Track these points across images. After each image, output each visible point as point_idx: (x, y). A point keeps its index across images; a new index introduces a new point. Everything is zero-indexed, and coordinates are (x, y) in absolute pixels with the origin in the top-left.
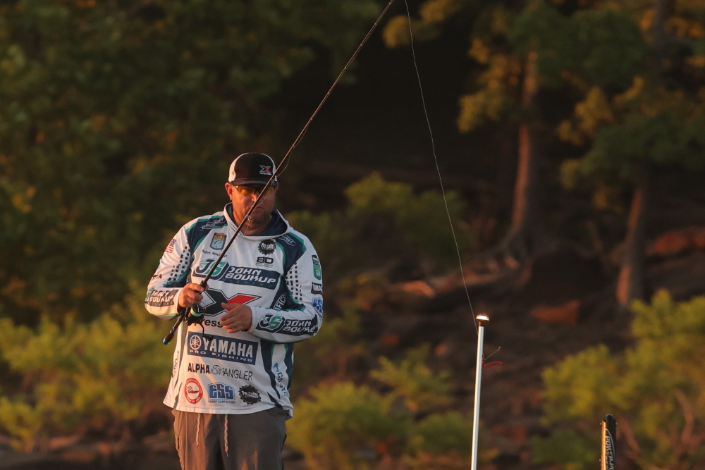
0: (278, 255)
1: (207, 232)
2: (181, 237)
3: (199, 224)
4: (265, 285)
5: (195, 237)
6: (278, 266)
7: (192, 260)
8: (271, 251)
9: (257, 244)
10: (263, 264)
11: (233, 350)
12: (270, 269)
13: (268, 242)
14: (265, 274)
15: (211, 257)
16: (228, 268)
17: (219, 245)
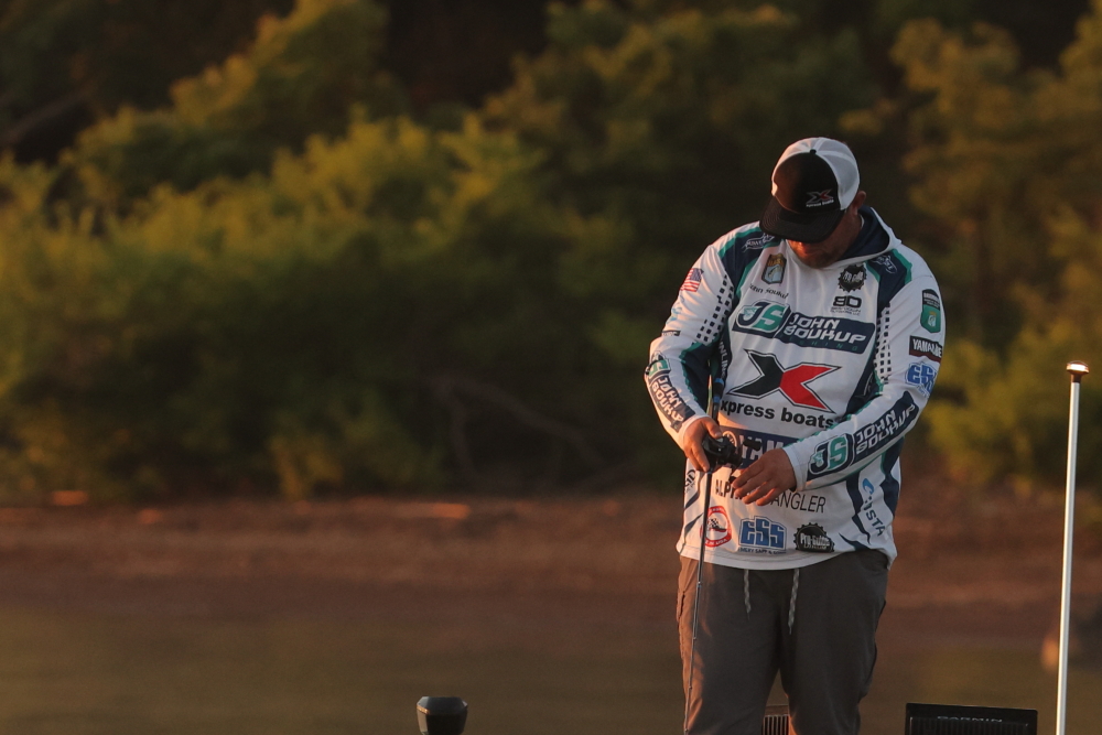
4: (847, 347)
8: (858, 285)
9: (835, 275)
10: (843, 309)
12: (854, 317)
13: (854, 270)
14: (846, 326)
15: (763, 297)
16: (789, 317)
17: (776, 276)
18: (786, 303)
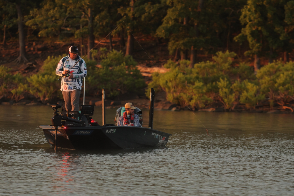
0: (78, 64)
1: (65, 60)
2: (61, 61)
3: (64, 59)
4: (76, 69)
5: (63, 61)
6: (78, 65)
7: (63, 65)
9: (74, 61)
11: (72, 80)
12: (77, 66)
13: (76, 61)
14: (76, 67)
15: (67, 64)
16: (70, 66)
17: (68, 62)
18: (69, 65)
